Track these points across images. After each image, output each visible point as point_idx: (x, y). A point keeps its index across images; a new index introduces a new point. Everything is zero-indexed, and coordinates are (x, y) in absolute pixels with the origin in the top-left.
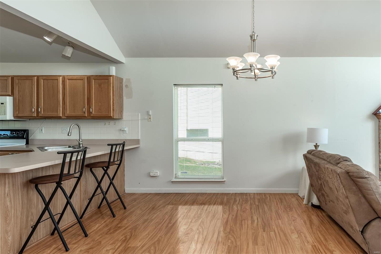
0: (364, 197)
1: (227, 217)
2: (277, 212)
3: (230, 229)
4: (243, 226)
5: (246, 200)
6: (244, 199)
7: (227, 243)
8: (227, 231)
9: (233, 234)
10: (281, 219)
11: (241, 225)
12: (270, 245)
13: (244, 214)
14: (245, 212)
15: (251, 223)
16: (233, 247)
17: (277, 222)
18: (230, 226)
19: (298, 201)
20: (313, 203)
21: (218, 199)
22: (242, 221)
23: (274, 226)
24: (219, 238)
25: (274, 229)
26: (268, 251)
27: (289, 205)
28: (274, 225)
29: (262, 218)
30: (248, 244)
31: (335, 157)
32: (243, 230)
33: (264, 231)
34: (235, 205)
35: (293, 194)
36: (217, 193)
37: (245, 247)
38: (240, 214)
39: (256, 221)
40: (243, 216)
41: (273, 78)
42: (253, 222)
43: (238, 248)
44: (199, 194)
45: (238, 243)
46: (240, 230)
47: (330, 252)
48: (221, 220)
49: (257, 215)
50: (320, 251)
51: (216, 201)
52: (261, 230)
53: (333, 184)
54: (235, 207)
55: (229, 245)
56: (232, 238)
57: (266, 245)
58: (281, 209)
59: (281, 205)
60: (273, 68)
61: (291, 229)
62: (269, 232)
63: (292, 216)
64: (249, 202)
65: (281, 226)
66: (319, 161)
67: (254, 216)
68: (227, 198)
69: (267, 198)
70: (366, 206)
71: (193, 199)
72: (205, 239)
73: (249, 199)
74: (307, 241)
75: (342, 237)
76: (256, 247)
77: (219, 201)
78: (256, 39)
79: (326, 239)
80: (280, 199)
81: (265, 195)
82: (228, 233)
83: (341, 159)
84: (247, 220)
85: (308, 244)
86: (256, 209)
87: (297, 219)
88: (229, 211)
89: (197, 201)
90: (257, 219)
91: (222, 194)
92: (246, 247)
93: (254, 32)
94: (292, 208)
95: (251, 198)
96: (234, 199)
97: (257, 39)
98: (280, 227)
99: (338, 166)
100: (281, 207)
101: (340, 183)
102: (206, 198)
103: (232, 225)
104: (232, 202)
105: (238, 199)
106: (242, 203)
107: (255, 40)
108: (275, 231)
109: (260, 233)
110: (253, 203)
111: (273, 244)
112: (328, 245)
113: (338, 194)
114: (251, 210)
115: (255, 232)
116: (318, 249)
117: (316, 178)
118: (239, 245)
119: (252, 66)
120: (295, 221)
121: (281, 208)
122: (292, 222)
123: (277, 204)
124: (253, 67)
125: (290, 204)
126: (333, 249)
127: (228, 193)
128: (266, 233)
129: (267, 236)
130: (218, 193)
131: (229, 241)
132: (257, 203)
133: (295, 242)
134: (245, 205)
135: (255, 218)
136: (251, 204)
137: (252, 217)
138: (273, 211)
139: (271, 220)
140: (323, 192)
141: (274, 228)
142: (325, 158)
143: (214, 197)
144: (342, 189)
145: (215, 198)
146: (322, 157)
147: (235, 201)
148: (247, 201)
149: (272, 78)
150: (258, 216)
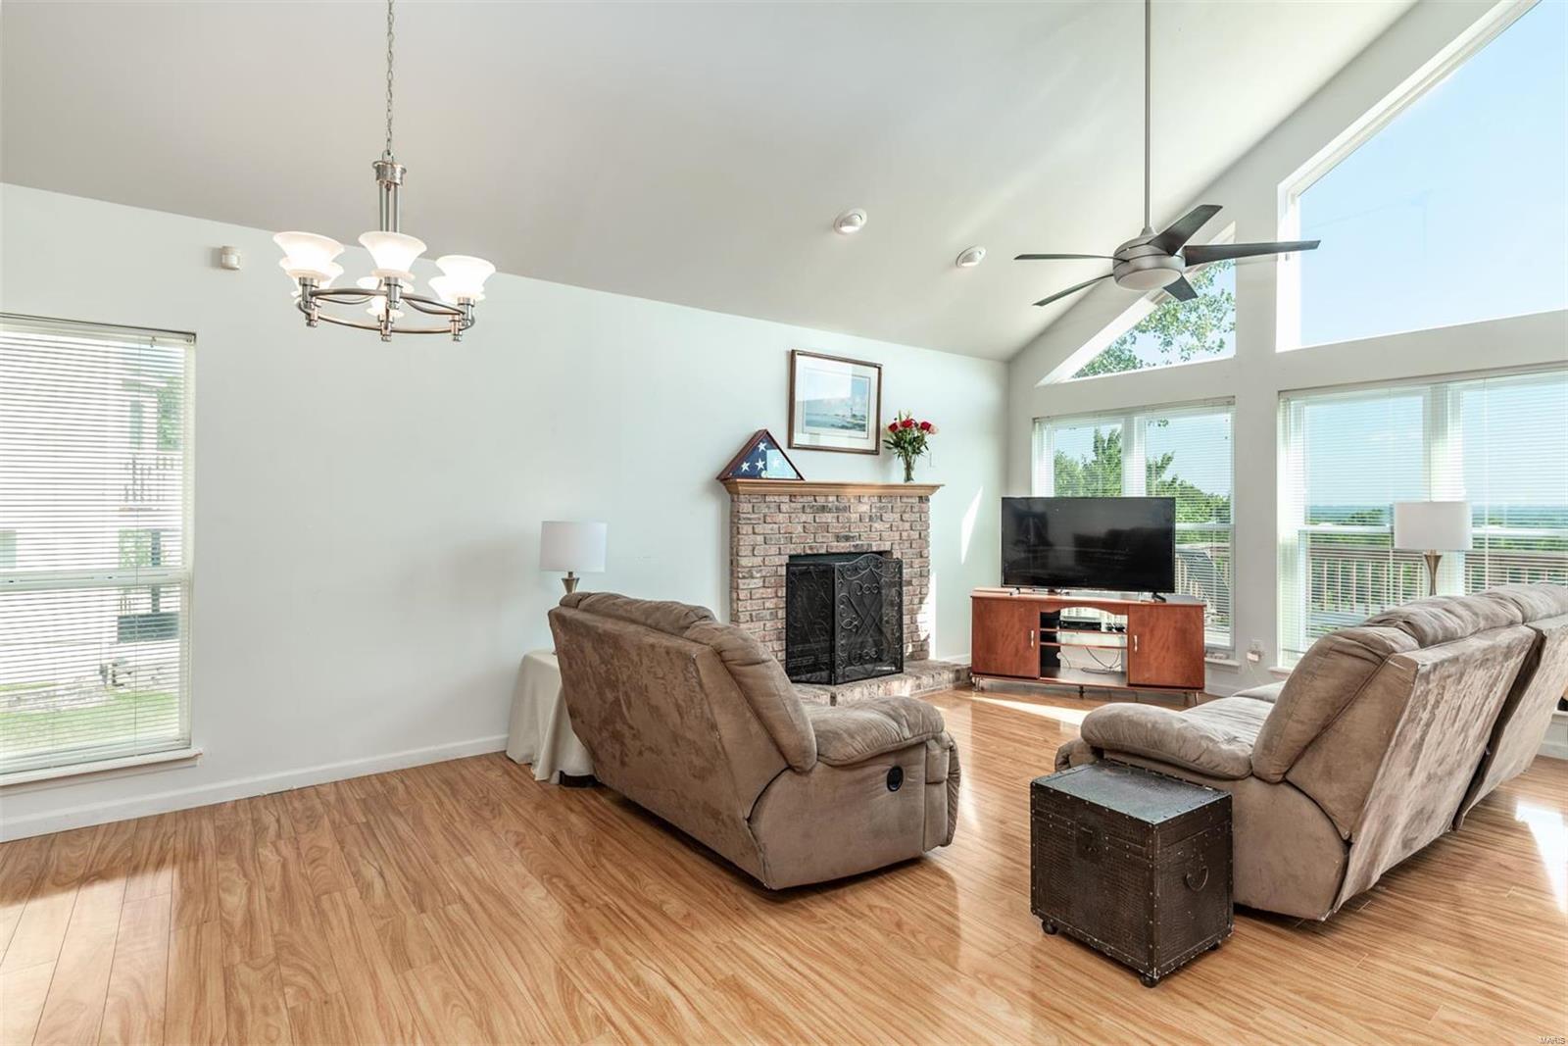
0: (759, 716)
1: (244, 901)
2: (448, 829)
3: (276, 943)
4: (331, 915)
5: (308, 817)
6: (298, 816)
7: (281, 1000)
8: (264, 954)
9: (294, 960)
10: (471, 851)
11: (319, 913)
12: (460, 954)
13: (318, 870)
14: (320, 862)
15: (359, 895)
16: (313, 1008)
17: (463, 866)
18: (272, 929)
19: (511, 776)
20: (569, 773)
21: (172, 840)
22: (317, 900)
23: (452, 881)
24: (237, 993)
25: (457, 893)
26: (459, 974)
27: (484, 797)
28: (452, 877)
29: (397, 863)
30: (374, 976)
31: (671, 611)
32: (336, 931)
33: (423, 910)
34: (266, 846)
35: (486, 756)
36: (155, 816)
37: (367, 991)
38: (302, 875)
39: (378, 885)
40: (319, 881)
41: (458, 340)
42: (365, 889)
43: (336, 1007)
44: (53, 841)
45: (333, 987)
46: (324, 936)
47: (656, 910)
48: (218, 921)
49: (376, 859)
50: (626, 915)
51: (161, 848)
52: (409, 912)
53: (666, 693)
54: (267, 853)
55: (292, 1008)
56: (295, 976)
57: (445, 956)
58: (462, 818)
59: (455, 803)
60: (468, 305)
61: (517, 874)
62: (443, 909)
63: (507, 832)
64: (326, 822)
65: (477, 873)
66: (619, 629)
67: (365, 866)
68: (216, 828)
69: (395, 789)
70: (761, 741)
71: (27, 868)
72: (163, 1020)
73: (320, 808)
74: (579, 897)
75: (673, 857)
76: (410, 974)
77: (180, 844)
78: (398, 181)
79: (632, 877)
80: (446, 782)
81: (386, 781)
82: (270, 962)
83: (691, 613)
84: (341, 891)
85: (585, 907)
86: (365, 840)
87: (527, 838)
88: (245, 876)
89: (58, 873)
90: (382, 875)
91: (185, 814)
92: (370, 988)
93: (389, 154)
94: (499, 805)
95: (326, 804)
96: (249, 822)
97: (402, 183)
98: (476, 879)
99: (684, 635)
100: (457, 811)
101: (694, 687)
102: (102, 849)
103: (276, 927)
104: (246, 835)
105: (269, 820)
106: (295, 832)
107: (396, 184)
108: (461, 898)
109: (410, 922)
110: (345, 820)
111: (470, 944)
112: (643, 891)
113: (682, 723)
114: (342, 848)
115: (388, 923)
116: (618, 913)
117: (596, 683)
118: (336, 994)
119: (395, 285)
120: (523, 845)
121: (459, 814)
122: (512, 849)
123: (441, 803)
124: (397, 288)
125: (488, 793)
126: (660, 897)
127: (214, 806)
128: (430, 913)
129: (438, 926)
130: (161, 816)
131: (286, 990)
132: (361, 819)
133: (543, 914)
134: (312, 835)
135: (370, 873)
136: (336, 827)
137: (357, 874)
138: (433, 830)
139: (437, 863)
140: (619, 726)
141: (458, 889)
142: (636, 615)
143: (148, 834)
144: (700, 704)
145: (155, 840)
146: (624, 614)
147: (259, 830)
148: (313, 820)
149: (455, 340)
150: (379, 864)
